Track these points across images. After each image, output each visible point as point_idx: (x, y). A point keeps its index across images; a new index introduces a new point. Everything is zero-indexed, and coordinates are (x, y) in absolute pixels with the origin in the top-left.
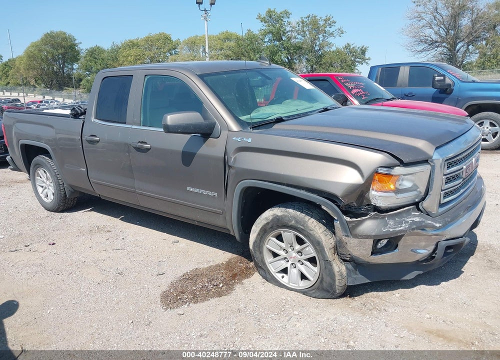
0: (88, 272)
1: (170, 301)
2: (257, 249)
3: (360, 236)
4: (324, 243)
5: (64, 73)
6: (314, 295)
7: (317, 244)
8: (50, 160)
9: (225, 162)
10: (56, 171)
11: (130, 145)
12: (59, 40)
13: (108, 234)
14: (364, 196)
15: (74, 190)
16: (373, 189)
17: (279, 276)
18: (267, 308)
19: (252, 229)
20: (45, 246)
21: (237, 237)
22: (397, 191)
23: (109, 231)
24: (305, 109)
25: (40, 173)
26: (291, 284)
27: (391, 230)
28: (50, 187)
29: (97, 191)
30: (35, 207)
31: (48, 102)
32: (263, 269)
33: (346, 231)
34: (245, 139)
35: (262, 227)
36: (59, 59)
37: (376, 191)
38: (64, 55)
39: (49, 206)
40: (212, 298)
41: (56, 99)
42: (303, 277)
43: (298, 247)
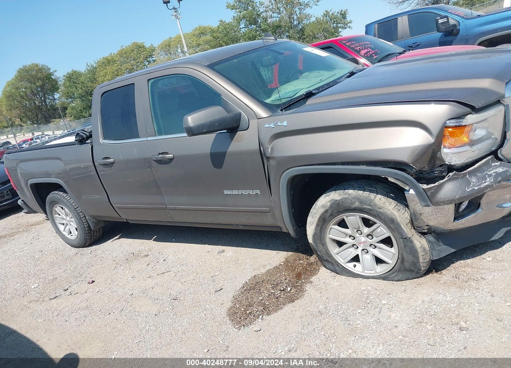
0: (140, 304)
1: (240, 318)
2: (318, 242)
3: (443, 202)
4: (399, 219)
5: (47, 106)
6: (396, 278)
7: (390, 223)
8: (65, 195)
9: (262, 154)
10: (74, 204)
11: (150, 159)
12: (34, 73)
13: (146, 258)
14: (436, 157)
15: (98, 221)
16: (445, 147)
17: (350, 266)
18: (350, 304)
19: (308, 221)
20: (85, 286)
21: (292, 233)
22: (472, 143)
23: (147, 256)
24: (328, 78)
25: (58, 211)
26: (366, 271)
27: (476, 188)
28: (71, 223)
29: (123, 216)
30: (60, 246)
31: (39, 138)
32: (330, 262)
33: (424, 200)
34: (279, 124)
35: (320, 217)
36: (38, 92)
37: (449, 148)
38: (42, 87)
39: (75, 243)
40: (284, 305)
41: (45, 133)
42: (379, 261)
43: (366, 230)
